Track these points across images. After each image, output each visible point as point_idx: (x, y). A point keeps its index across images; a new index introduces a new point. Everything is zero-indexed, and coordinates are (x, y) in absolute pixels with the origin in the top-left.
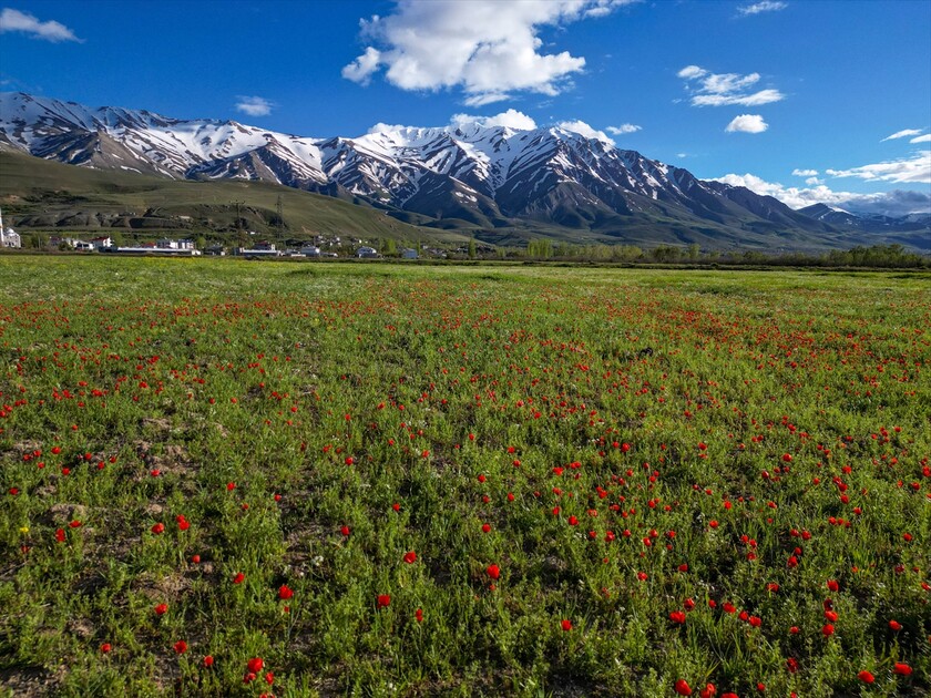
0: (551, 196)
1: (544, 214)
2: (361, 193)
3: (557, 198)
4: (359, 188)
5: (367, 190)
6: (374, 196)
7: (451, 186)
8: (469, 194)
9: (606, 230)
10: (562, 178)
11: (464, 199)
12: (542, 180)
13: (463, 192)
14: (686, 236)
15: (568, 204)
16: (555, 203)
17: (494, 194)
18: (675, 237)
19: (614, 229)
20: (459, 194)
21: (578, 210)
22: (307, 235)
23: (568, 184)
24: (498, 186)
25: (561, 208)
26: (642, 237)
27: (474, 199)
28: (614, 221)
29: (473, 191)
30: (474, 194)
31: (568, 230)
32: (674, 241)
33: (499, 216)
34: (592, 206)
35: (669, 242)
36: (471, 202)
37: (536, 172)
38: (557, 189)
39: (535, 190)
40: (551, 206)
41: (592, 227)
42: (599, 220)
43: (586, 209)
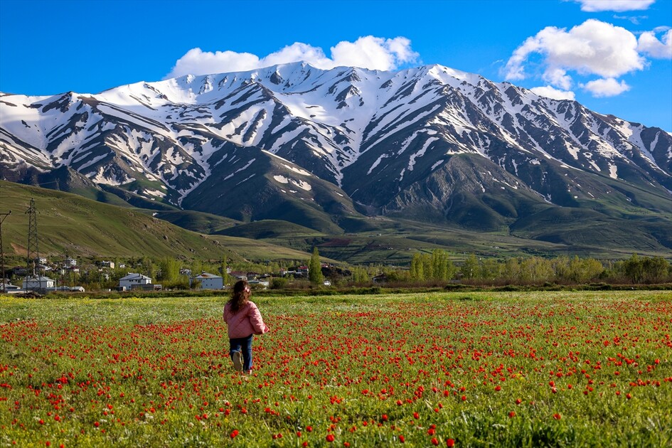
0: (440, 178)
1: (429, 208)
2: (111, 182)
3: (448, 180)
4: (106, 175)
5: (120, 178)
6: (132, 186)
7: (264, 165)
8: (297, 178)
9: (538, 232)
10: (455, 148)
11: (289, 186)
12: (421, 152)
13: (286, 174)
15: (468, 189)
16: (446, 190)
17: (339, 177)
18: (654, 241)
19: (550, 230)
20: (280, 179)
21: (485, 199)
22: (20, 258)
23: (464, 157)
24: (346, 164)
25: (456, 199)
26: (598, 242)
27: (306, 187)
28: (551, 217)
29: (303, 172)
30: (305, 179)
31: (471, 233)
32: (653, 248)
33: (351, 212)
34: (509, 192)
35: (646, 249)
36: (300, 191)
37: (410, 139)
38: (448, 166)
39: (411, 168)
40: (439, 195)
41: (513, 227)
42: (523, 216)
43: (499, 198)
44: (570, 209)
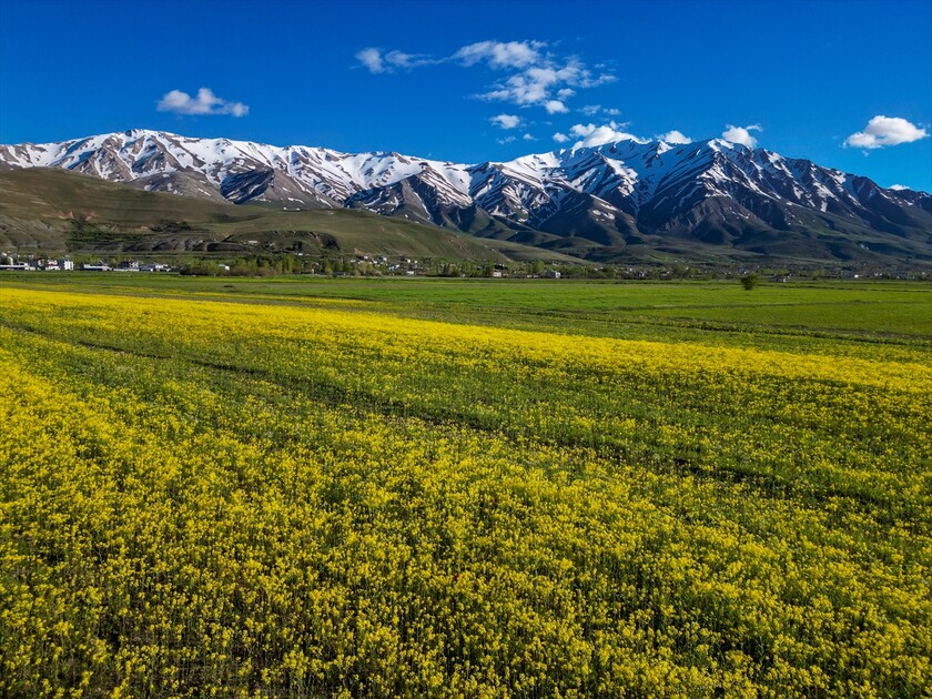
0: (696, 212)
1: (686, 230)
2: (501, 214)
3: (701, 212)
4: (499, 210)
5: (507, 212)
6: (512, 217)
7: (590, 204)
8: (607, 211)
9: (751, 246)
10: (711, 192)
11: (602, 216)
12: (689, 196)
13: (601, 209)
14: (842, 251)
15: (714, 219)
16: (699, 218)
17: (636, 212)
18: (829, 253)
19: (759, 245)
20: (596, 212)
21: (724, 225)
23: (716, 199)
24: (643, 203)
25: (705, 224)
26: (788, 253)
27: (612, 217)
28: (765, 236)
29: (613, 208)
30: (612, 212)
31: (702, 245)
32: (826, 257)
33: (635, 232)
34: (742, 220)
35: (821, 258)
36: (607, 220)
37: (683, 188)
38: (703, 205)
39: (680, 205)
40: (694, 222)
41: (735, 243)
42: (746, 235)
43: (733, 224)
44: (778, 231)
